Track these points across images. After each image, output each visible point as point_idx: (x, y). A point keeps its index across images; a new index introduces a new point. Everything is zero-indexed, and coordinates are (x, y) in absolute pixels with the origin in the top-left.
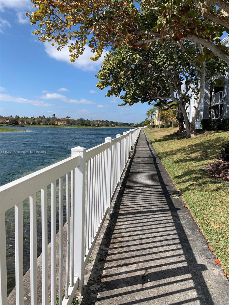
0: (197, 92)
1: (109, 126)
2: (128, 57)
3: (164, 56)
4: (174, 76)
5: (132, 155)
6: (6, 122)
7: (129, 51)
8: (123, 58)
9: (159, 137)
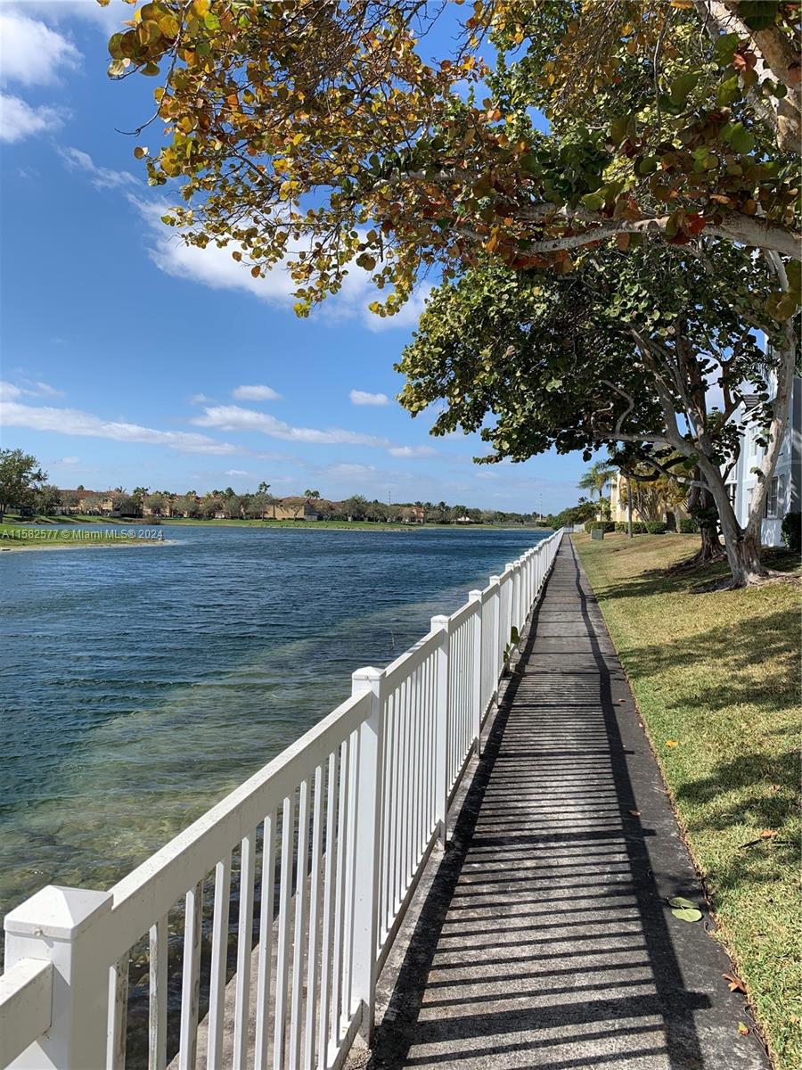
0: (767, 416)
1: (449, 523)
2: (506, 297)
3: (640, 292)
4: (677, 358)
5: (519, 657)
6: (103, 511)
7: (508, 277)
8: (488, 301)
9: (627, 574)
